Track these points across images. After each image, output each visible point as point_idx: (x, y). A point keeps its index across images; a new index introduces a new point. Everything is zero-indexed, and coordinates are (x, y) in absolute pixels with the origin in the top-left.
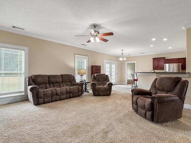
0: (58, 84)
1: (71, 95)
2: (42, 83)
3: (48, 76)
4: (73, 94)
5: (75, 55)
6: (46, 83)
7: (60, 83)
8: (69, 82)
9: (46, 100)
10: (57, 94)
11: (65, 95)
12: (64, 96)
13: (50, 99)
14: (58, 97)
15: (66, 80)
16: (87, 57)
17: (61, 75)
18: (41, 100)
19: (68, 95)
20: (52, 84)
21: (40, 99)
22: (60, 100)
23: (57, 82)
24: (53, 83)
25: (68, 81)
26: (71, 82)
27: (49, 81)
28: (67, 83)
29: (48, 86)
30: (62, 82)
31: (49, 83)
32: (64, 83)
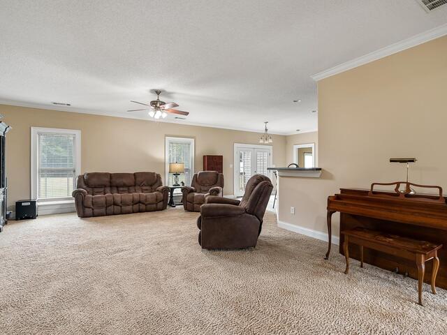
0: (125, 189)
1: (143, 207)
2: (99, 185)
3: (111, 174)
4: (146, 205)
5: (167, 138)
6: (105, 186)
7: (130, 186)
8: (148, 185)
9: (96, 211)
10: (115, 204)
11: (131, 206)
12: (129, 208)
13: (103, 210)
14: (117, 209)
15: (142, 182)
16: (193, 140)
17: (135, 174)
18: (88, 211)
19: (136, 207)
20: (115, 188)
21: (87, 209)
22: (122, 213)
23: (124, 185)
24: (117, 187)
26: (151, 186)
27: (110, 182)
28: (144, 188)
29: (108, 190)
30: (135, 186)
31: (111, 186)
32: (137, 187)
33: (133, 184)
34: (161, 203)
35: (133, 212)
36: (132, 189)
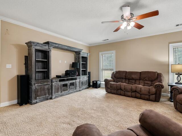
0: (134, 81)
1: (138, 95)
3: (126, 72)
4: (141, 94)
6: (123, 78)
7: (136, 80)
8: (149, 81)
9: (112, 91)
12: (129, 94)
13: (115, 91)
14: (122, 92)
15: (145, 78)
17: (140, 73)
19: (133, 94)
20: (128, 80)
21: (108, 89)
23: (133, 79)
24: (129, 79)
25: (147, 79)
27: (125, 76)
28: (146, 82)
29: (124, 80)
30: (140, 80)
31: (126, 79)
32: (141, 81)
33: (138, 78)
34: (154, 96)
35: (132, 97)
36: (137, 82)
